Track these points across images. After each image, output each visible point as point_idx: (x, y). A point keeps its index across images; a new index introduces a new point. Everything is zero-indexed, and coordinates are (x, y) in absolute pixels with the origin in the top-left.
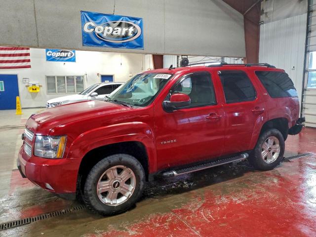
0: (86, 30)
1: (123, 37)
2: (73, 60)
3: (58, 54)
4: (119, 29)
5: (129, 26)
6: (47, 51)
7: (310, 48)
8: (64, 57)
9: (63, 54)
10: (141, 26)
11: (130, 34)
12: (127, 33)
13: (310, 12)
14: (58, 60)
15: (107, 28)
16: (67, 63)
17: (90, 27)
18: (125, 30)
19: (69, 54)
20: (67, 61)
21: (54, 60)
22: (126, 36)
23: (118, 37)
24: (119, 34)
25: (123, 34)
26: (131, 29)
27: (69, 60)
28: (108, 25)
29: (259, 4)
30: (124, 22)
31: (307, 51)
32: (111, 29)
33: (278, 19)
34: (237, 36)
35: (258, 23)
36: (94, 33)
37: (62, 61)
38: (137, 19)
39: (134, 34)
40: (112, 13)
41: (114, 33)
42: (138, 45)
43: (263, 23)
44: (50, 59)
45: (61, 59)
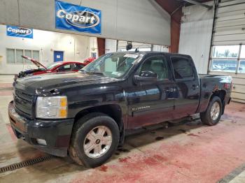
0: (59, 16)
1: (87, 24)
2: (31, 37)
4: (84, 17)
5: (91, 15)
6: (8, 27)
7: (214, 43)
8: (23, 34)
9: (22, 31)
10: (100, 16)
11: (92, 22)
12: (89, 20)
13: (215, 18)
15: (75, 16)
17: (62, 13)
18: (88, 18)
21: (14, 35)
22: (88, 24)
23: (83, 23)
24: (83, 21)
25: (87, 21)
26: (93, 18)
28: (76, 13)
29: (181, 9)
30: (87, 12)
31: (212, 46)
32: (78, 16)
33: (193, 21)
34: (166, 31)
35: (179, 22)
36: (65, 19)
38: (97, 11)
39: (95, 22)
40: (79, 4)
41: (80, 20)
42: (97, 31)
43: (183, 22)
44: (10, 34)
45: (20, 35)
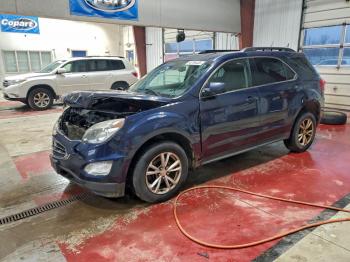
1: (116, 6)
2: (36, 31)
3: (16, 24)
6: (2, 18)
7: (305, 25)
8: (25, 27)
9: (23, 24)
11: (123, 3)
14: (17, 31)
16: (28, 35)
19: (31, 24)
20: (29, 32)
21: (12, 30)
22: (119, 5)
24: (111, 2)
25: (116, 2)
27: (32, 31)
31: (301, 29)
37: (23, 32)
39: (128, 2)
42: (132, 15)
44: (5, 28)
45: (19, 29)
